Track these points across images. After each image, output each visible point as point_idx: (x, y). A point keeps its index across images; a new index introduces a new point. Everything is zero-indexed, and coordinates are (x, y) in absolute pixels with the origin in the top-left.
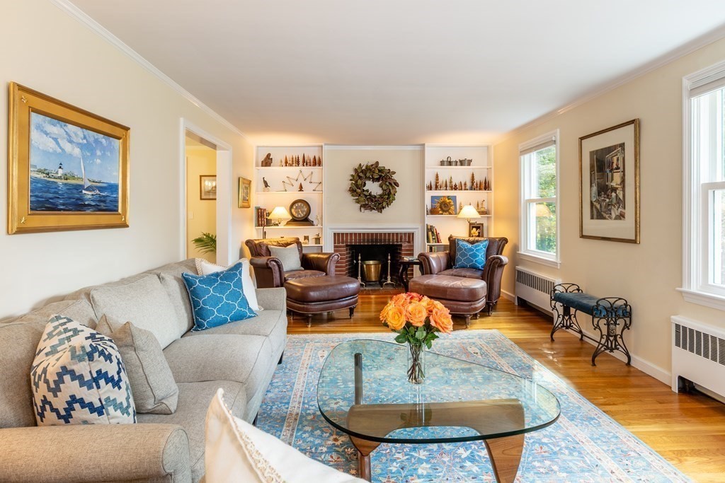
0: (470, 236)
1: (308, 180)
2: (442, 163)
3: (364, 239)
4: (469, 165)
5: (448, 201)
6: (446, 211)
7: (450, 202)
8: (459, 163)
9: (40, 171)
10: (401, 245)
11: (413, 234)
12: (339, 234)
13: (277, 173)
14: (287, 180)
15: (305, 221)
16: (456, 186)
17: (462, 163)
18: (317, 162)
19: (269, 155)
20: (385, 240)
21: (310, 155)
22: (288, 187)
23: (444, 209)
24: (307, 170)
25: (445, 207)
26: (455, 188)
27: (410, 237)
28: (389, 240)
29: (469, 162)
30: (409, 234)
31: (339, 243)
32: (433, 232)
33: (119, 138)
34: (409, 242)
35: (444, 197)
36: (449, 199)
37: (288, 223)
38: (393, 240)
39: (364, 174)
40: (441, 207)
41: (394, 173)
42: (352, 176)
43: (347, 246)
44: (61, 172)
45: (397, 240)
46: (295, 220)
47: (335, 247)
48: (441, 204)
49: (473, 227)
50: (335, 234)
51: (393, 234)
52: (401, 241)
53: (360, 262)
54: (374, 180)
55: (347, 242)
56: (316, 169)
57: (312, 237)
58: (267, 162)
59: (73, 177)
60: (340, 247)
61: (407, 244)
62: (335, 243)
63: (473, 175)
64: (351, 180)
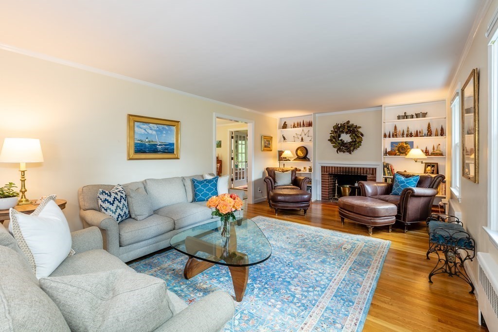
0: (425, 173)
1: (307, 135)
2: (399, 118)
3: (340, 171)
4: (425, 117)
5: (405, 145)
6: (403, 153)
7: (407, 147)
8: (415, 116)
9: (139, 140)
10: (367, 176)
11: (376, 169)
12: (324, 167)
13: (290, 132)
14: (296, 136)
15: (305, 158)
16: (411, 134)
17: (417, 116)
18: (310, 125)
19: (285, 122)
20: (355, 172)
21: (307, 120)
22: (296, 139)
23: (401, 151)
24: (306, 129)
25: (402, 150)
26: (411, 135)
27: (374, 171)
28: (358, 172)
29: (424, 115)
30: (373, 169)
31: (324, 172)
32: (388, 168)
33: (174, 126)
34: (372, 174)
35: (402, 142)
36: (406, 144)
37: (295, 160)
38: (361, 172)
39: (339, 129)
40: (398, 150)
41: (360, 127)
42: (332, 131)
43: (329, 174)
44: (147, 140)
45: (363, 172)
46: (299, 158)
47: (322, 174)
48: (399, 148)
49: (428, 166)
50: (322, 167)
51: (361, 168)
52: (366, 173)
53: (337, 185)
54: (347, 133)
55: (329, 172)
56: (311, 129)
57: (308, 168)
58: (285, 126)
59: (153, 142)
60: (325, 175)
61: (371, 175)
62: (322, 172)
63: (429, 124)
64: (330, 134)
